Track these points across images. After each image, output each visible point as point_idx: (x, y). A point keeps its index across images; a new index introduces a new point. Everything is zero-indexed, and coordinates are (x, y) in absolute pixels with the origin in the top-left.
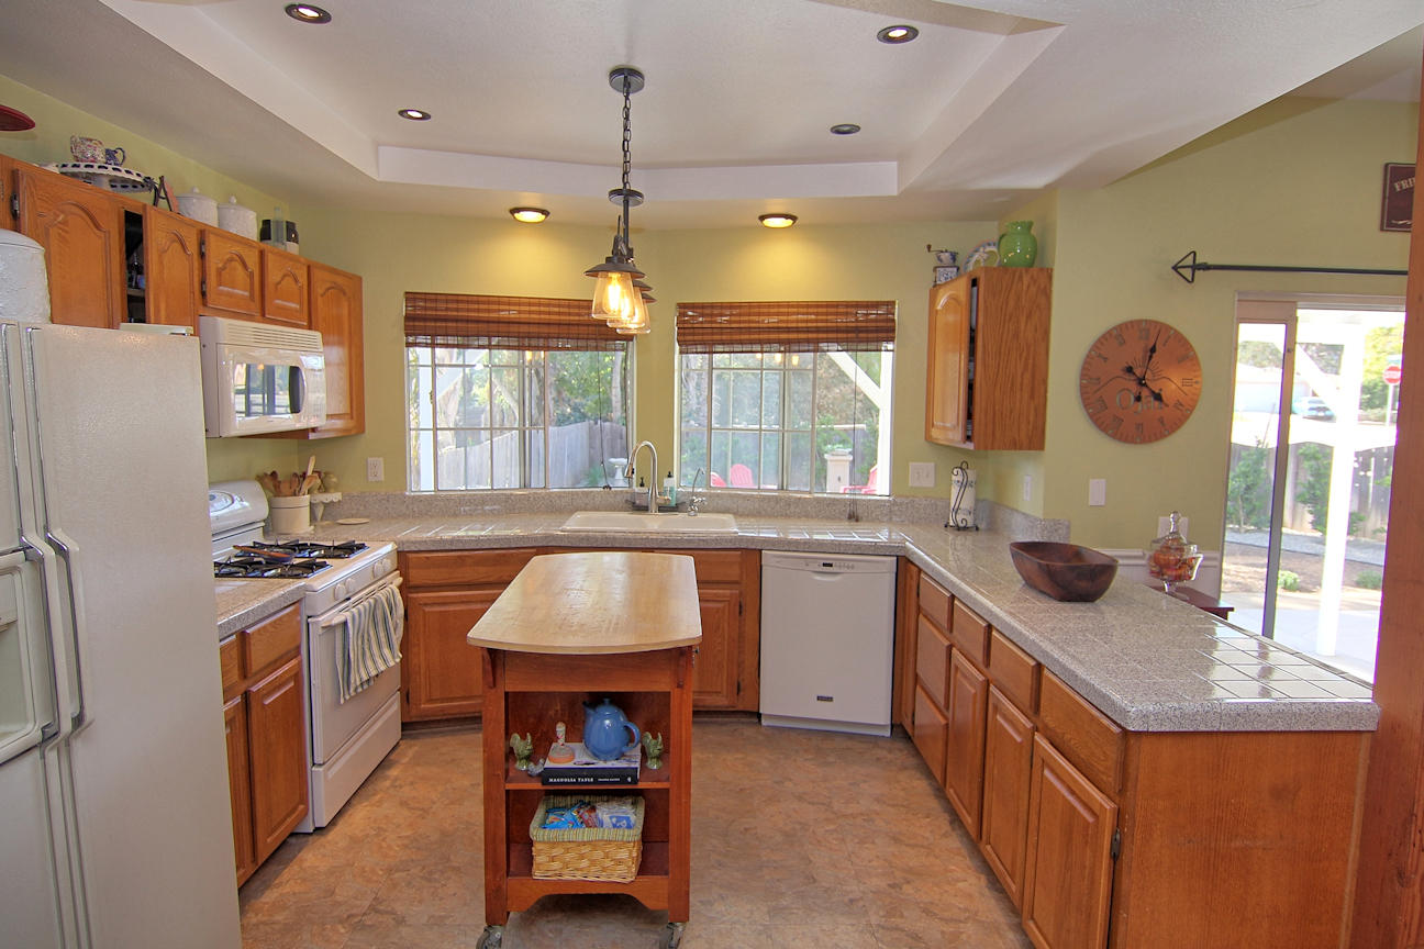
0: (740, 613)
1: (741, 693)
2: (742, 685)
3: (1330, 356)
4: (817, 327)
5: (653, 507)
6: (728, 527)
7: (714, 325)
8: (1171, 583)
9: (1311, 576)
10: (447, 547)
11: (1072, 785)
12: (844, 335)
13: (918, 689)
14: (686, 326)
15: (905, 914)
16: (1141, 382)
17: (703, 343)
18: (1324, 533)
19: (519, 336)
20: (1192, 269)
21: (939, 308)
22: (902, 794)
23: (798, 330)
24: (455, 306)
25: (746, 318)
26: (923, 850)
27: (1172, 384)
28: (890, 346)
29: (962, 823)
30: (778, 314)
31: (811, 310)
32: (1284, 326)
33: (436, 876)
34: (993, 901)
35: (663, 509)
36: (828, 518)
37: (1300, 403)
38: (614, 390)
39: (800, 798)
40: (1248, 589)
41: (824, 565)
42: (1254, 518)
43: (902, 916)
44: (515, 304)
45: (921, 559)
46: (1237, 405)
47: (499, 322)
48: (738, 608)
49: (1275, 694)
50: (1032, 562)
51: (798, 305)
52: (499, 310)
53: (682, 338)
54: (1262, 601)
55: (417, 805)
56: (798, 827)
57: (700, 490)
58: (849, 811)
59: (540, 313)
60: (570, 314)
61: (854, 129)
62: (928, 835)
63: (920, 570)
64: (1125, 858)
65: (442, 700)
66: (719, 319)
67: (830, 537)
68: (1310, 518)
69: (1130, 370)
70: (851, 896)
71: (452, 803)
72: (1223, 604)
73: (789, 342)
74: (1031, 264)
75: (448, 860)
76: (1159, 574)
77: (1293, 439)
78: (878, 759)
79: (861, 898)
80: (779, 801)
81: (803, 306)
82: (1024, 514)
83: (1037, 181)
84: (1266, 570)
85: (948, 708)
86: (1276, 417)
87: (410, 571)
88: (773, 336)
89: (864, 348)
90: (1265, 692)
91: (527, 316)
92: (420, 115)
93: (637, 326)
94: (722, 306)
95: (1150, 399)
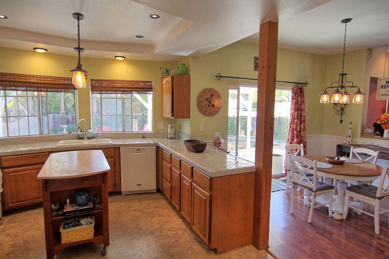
0: (114, 165)
1: (116, 187)
2: (116, 185)
3: (246, 96)
4: (132, 87)
5: (86, 138)
6: (110, 142)
7: (102, 86)
8: (218, 147)
9: (244, 146)
10: (17, 154)
11: (201, 192)
12: (140, 90)
13: (163, 178)
14: (93, 86)
15: (165, 232)
16: (210, 102)
17: (99, 91)
18: (246, 135)
19: (37, 87)
20: (219, 77)
21: (164, 83)
22: (161, 205)
23: (127, 88)
24: (13, 77)
25: (112, 84)
26: (167, 217)
27: (216, 103)
28: (152, 93)
29: (176, 208)
30: (121, 83)
31: (130, 83)
32: (237, 90)
33: (25, 253)
34: (184, 225)
35: (89, 138)
36: (137, 138)
37: (241, 107)
38: (61, 104)
39: (135, 211)
40: (232, 149)
41: (138, 150)
42: (233, 133)
43: (164, 232)
44: (35, 77)
45: (163, 146)
46: (229, 108)
47: (30, 83)
48: (114, 164)
49: (238, 167)
50: (189, 144)
51: (126, 81)
52: (30, 79)
53: (92, 89)
54: (235, 152)
55: (13, 235)
56: (135, 218)
57: (100, 132)
58: (148, 211)
59: (44, 80)
60: (55, 81)
61: (142, 37)
62: (168, 213)
63: (162, 149)
64: (212, 205)
65: (17, 202)
66: (103, 84)
67: (138, 143)
68: (244, 133)
69: (207, 99)
70: (151, 231)
71: (26, 232)
72: (228, 151)
73: (124, 91)
74: (185, 74)
75: (28, 247)
76: (215, 146)
77: (240, 115)
78: (154, 198)
79: (153, 231)
80: (129, 212)
81: (128, 82)
82: (186, 134)
83: (186, 54)
84: (235, 145)
85: (171, 182)
86: (236, 110)
87: (3, 163)
88: (119, 89)
89: (145, 93)
90: (237, 166)
91: (40, 81)
92: (4, 17)
93: (82, 86)
94: (104, 81)
95: (212, 106)
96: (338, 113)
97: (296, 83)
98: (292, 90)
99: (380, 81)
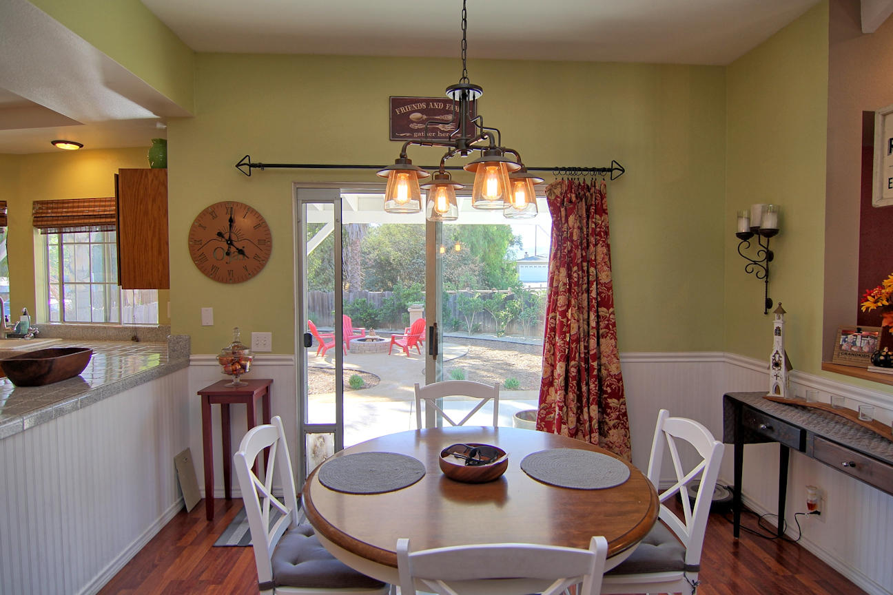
8: (236, 375)
14: (38, 215)
16: (230, 242)
17: (55, 226)
20: (248, 166)
27: (251, 244)
32: (332, 204)
53: (37, 223)
57: (57, 323)
69: (220, 234)
95: (236, 253)
96: (755, 272)
97: (569, 169)
98: (547, 193)
99: (884, 121)
